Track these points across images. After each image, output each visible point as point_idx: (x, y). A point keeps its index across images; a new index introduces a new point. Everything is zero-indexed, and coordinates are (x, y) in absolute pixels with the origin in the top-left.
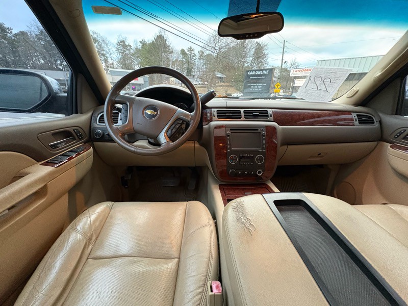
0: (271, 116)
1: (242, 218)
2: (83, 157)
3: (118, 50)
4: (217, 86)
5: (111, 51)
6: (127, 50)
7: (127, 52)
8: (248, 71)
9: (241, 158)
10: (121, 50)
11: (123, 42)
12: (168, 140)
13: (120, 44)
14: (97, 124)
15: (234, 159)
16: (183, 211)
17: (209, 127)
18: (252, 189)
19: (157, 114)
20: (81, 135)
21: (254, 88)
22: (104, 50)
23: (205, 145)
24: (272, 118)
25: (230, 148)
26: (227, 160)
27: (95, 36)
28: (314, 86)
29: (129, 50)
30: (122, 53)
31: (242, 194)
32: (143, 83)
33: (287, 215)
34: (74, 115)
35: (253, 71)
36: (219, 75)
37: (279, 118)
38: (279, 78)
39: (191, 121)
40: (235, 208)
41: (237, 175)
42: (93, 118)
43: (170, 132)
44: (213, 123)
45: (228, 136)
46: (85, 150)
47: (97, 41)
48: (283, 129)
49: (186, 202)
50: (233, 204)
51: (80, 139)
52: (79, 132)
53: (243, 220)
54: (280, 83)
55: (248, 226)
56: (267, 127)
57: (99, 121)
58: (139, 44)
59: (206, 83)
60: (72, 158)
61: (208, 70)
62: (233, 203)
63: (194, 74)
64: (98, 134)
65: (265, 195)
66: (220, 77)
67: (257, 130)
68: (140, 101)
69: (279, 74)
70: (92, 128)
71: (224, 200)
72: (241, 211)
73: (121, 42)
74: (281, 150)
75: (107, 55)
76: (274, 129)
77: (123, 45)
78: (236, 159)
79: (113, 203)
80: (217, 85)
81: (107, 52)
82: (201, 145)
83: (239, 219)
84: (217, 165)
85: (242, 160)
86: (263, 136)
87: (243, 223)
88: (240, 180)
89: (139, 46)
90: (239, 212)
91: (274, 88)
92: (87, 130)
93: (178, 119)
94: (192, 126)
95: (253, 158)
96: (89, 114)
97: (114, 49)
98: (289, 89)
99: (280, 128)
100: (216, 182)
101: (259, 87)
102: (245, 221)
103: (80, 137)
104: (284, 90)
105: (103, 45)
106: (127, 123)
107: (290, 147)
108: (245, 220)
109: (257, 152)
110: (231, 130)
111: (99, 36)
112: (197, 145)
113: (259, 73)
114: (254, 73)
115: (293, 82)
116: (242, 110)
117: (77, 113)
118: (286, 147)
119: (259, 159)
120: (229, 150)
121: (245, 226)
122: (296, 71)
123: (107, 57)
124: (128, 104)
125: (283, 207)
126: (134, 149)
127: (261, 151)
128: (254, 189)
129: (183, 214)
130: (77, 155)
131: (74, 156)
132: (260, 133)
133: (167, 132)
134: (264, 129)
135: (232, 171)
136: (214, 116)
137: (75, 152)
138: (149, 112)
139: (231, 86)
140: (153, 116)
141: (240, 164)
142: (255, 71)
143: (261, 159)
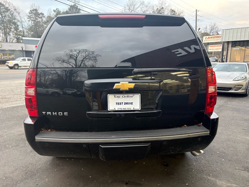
3: (30, 17)
5: (23, 19)
6: (39, 18)
7: (39, 20)
10: (34, 18)
11: (36, 10)
13: (32, 13)
22: (15, 19)
27: (7, 6)
29: (41, 18)
30: (34, 21)
47: (9, 10)
58: (53, 13)
73: (33, 10)
75: (18, 23)
77: (35, 13)
81: (18, 21)
89: (53, 14)
97: (26, 18)
105: (15, 14)
111: (11, 5)
122: (209, 38)
123: (18, 26)
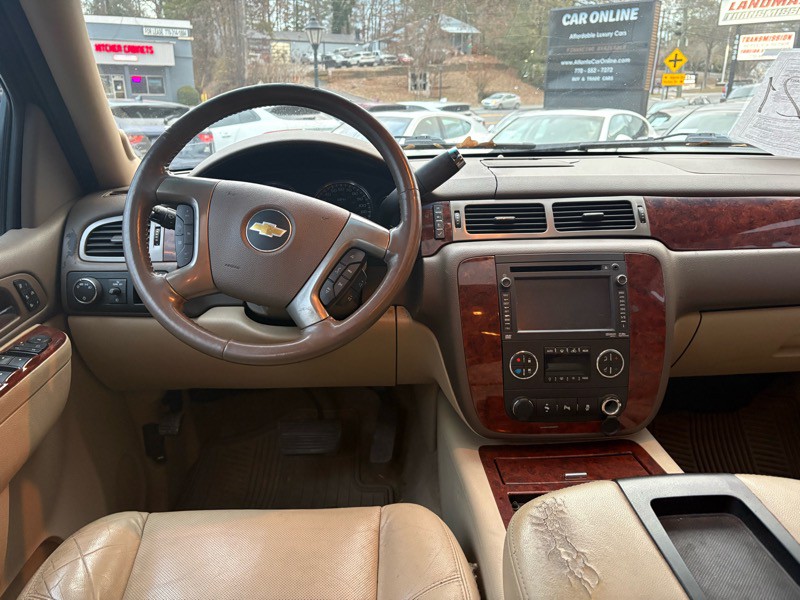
0: (643, 220)
1: (562, 550)
2: (47, 369)
4: (448, 69)
8: (563, 13)
9: (547, 359)
12: (324, 314)
14: (82, 261)
15: (525, 366)
16: (372, 536)
17: (444, 262)
18: (587, 460)
19: (286, 235)
20: (34, 299)
21: (586, 75)
23: (432, 318)
24: (645, 228)
25: (513, 330)
26: (505, 368)
28: (786, 108)
31: (556, 478)
32: (172, 63)
33: (690, 541)
34: (11, 234)
35: (579, 11)
36: (453, 27)
37: (668, 226)
38: (678, 34)
39: (391, 256)
40: (540, 523)
41: (537, 414)
42: (66, 240)
43: (327, 289)
44: (454, 249)
45: (505, 290)
46: (52, 347)
48: (682, 260)
49: (377, 509)
50: (534, 512)
51: (31, 311)
52: (28, 288)
53: (566, 558)
54: (682, 48)
55: (578, 571)
56: (630, 257)
57: (87, 248)
59: (406, 57)
60: (20, 375)
61: (411, 10)
62: (532, 509)
63: (360, 26)
64: (85, 292)
65: (628, 485)
66: (459, 36)
67: (599, 267)
68: (231, 194)
69: (679, 18)
70: (64, 272)
71: (498, 497)
72: (557, 530)
74: (679, 328)
76: (652, 261)
78: (533, 366)
79: (145, 514)
80: (448, 62)
82: (417, 318)
83: (552, 555)
84: (472, 385)
85: (551, 366)
86: (619, 286)
87: (564, 564)
88: (549, 434)
90: (551, 533)
91: (662, 67)
92: (48, 280)
93: (352, 248)
94: (396, 270)
95: (587, 360)
96: (54, 228)
98: (718, 70)
99: (671, 256)
100: (469, 438)
101: (605, 70)
102: (569, 559)
103: (31, 305)
104: (701, 74)
106: (193, 264)
107: (709, 319)
108: (569, 555)
109: (601, 341)
110: (513, 269)
112: (404, 319)
113: (605, 17)
114: (582, 19)
115: (732, 45)
116: (548, 203)
117: (18, 226)
118: (694, 319)
119: (609, 364)
120: (508, 337)
121: (572, 573)
122: (744, 5)
124: (196, 205)
125: (681, 518)
126: (219, 348)
127: (613, 335)
128: (595, 460)
129: (372, 548)
130: (31, 367)
131: (24, 369)
132: (608, 277)
133: (318, 290)
134: (623, 265)
135: (522, 405)
136: (458, 226)
137: (24, 355)
138: (261, 228)
139: (499, 67)
140: (276, 242)
141: (546, 381)
142: (589, 10)
143: (616, 363)
